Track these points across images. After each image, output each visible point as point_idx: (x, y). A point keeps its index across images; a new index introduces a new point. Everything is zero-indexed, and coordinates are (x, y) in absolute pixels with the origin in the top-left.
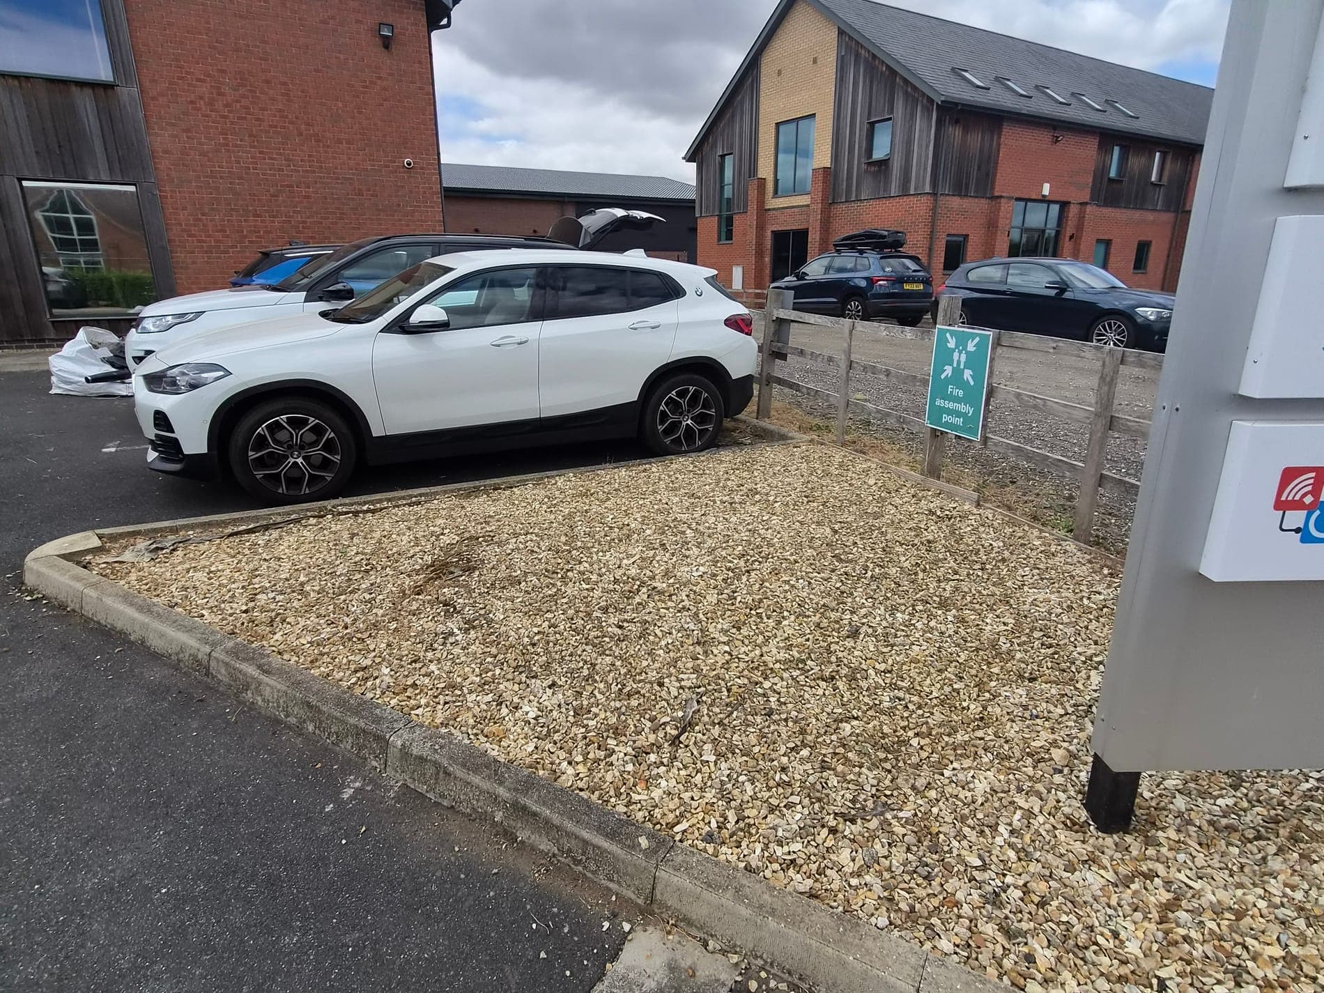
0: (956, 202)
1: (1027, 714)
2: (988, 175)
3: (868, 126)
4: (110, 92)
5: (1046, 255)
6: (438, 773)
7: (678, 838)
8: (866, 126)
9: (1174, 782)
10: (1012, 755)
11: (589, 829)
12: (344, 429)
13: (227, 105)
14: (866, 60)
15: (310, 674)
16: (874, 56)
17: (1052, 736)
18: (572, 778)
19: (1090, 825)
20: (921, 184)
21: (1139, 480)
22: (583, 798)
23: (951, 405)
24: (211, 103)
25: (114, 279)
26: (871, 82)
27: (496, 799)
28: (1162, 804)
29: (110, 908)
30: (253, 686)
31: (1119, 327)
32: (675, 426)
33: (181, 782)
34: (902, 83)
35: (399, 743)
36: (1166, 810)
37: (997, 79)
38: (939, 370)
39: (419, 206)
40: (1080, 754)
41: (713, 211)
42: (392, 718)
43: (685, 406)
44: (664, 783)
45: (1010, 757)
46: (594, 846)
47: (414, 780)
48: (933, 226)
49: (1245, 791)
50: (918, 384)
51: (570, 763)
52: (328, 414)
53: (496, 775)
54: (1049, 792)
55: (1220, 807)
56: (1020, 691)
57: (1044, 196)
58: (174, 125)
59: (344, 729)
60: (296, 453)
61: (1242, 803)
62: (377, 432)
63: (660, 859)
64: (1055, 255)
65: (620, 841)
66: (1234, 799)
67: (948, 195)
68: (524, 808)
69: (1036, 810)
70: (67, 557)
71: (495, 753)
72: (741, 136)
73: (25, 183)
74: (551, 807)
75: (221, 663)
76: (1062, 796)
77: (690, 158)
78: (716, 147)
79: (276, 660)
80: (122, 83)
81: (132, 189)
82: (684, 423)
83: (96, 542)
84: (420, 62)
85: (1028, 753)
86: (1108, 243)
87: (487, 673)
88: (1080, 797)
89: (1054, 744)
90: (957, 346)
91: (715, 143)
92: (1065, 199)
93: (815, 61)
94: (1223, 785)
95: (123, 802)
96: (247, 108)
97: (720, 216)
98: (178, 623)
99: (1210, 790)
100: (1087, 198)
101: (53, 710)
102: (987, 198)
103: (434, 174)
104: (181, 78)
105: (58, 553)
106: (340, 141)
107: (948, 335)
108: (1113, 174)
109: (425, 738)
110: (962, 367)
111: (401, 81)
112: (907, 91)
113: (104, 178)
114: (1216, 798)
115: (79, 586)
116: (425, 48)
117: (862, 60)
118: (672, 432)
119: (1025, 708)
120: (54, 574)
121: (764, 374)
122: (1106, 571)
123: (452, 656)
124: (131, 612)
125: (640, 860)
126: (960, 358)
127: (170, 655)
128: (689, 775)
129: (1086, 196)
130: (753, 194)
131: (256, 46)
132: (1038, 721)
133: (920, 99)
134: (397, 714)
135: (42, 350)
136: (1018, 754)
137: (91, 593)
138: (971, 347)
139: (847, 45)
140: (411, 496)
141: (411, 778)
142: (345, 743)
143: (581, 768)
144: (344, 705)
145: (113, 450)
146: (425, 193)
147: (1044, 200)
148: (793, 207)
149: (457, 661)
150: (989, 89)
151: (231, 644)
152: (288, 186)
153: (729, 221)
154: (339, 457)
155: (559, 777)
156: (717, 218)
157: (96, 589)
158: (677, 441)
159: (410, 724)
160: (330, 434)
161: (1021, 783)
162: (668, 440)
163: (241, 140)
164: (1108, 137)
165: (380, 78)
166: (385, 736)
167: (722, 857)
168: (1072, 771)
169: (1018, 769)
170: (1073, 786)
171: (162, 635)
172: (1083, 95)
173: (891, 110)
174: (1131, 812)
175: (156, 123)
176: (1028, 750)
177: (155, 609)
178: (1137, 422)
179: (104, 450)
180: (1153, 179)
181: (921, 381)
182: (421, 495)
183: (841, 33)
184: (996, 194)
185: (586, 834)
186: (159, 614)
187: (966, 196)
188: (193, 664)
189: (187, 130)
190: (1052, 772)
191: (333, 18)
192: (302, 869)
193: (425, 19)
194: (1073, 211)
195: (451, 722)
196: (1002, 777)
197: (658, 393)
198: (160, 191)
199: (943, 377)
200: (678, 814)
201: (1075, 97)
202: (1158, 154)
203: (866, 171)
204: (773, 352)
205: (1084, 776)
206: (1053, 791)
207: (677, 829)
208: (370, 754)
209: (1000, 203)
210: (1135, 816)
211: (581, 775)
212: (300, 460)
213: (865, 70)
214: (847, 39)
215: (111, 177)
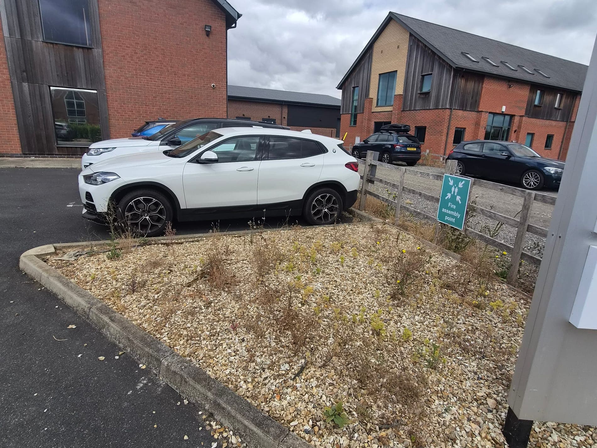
0: (460, 113)
1: (476, 377)
2: (476, 101)
3: (421, 77)
4: (90, 51)
5: (502, 140)
6: (182, 381)
7: (291, 429)
8: (420, 77)
9: (552, 424)
10: (466, 399)
11: (248, 420)
12: (168, 205)
13: (138, 58)
14: (422, 47)
15: (132, 323)
16: (426, 46)
17: (488, 391)
18: (244, 390)
19: (505, 444)
20: (444, 104)
21: (541, 258)
22: (248, 402)
23: (450, 212)
24: (131, 57)
25: (89, 129)
26: (424, 57)
27: (206, 398)
28: (545, 436)
29: (20, 435)
30: (106, 327)
31: (536, 175)
32: (319, 212)
33: (66, 372)
34: (438, 58)
35: (166, 363)
36: (547, 440)
37: (482, 58)
38: (445, 195)
39: (217, 105)
40: (503, 402)
41: (349, 112)
42: (165, 350)
43: (324, 203)
44: (288, 398)
45: (466, 400)
46: (250, 429)
47: (171, 382)
48: (449, 123)
49: (591, 433)
50: (434, 200)
51: (245, 382)
52: (161, 197)
53: (208, 385)
54: (485, 423)
55: (577, 441)
56: (473, 364)
57: (503, 112)
58: (115, 65)
59: (143, 353)
60: (146, 214)
61: (589, 441)
62: (183, 207)
63: (281, 440)
64: (507, 140)
65: (262, 428)
66: (585, 437)
67: (457, 109)
68: (219, 405)
69: (477, 433)
70: (38, 256)
71: (210, 373)
72: (363, 79)
73: (52, 88)
74: (232, 406)
75: (94, 314)
76: (491, 426)
77: (340, 87)
78: (351, 83)
79: (118, 315)
80: (95, 47)
81: (95, 92)
82: (324, 211)
83: (53, 250)
84: (222, 42)
85: (475, 399)
86: (532, 135)
87: (213, 330)
88: (501, 427)
89: (489, 395)
90: (454, 184)
91: (351, 81)
92: (513, 114)
93: (398, 47)
94: (579, 429)
95: (38, 380)
96: (146, 59)
97: (351, 114)
98: (79, 292)
99: (572, 430)
100: (523, 114)
101: (18, 330)
102: (475, 111)
103: (224, 91)
104: (120, 46)
105: (35, 254)
106: (184, 75)
107: (449, 179)
108: (536, 103)
109: (178, 362)
110: (456, 194)
111: (213, 50)
112: (440, 62)
113: (84, 87)
114: (575, 435)
115: (40, 271)
116: (224, 36)
117: (420, 47)
118: (318, 214)
119: (476, 373)
120: (31, 264)
121: (364, 189)
122: (522, 301)
123: (198, 320)
124: (59, 285)
125: (271, 440)
126: (454, 190)
127: (74, 307)
128: (302, 394)
129: (523, 113)
130: (367, 105)
131: (152, 33)
132: (482, 381)
133: (446, 65)
134: (167, 348)
135: (52, 159)
136: (470, 399)
137: (45, 274)
138: (460, 185)
139: (413, 40)
140: (195, 238)
141: (169, 381)
142: (142, 359)
143: (250, 386)
144: (144, 341)
145: (71, 206)
146: (220, 99)
147: (503, 114)
148: (385, 112)
149: (201, 323)
150: (479, 62)
151: (100, 305)
152: (161, 93)
153: (356, 116)
154: (165, 217)
155: (239, 389)
156: (350, 115)
157: (47, 273)
158: (320, 218)
159: (173, 354)
160: (162, 207)
161: (470, 416)
162: (315, 218)
163: (143, 73)
164: (534, 86)
165: (204, 49)
166: (160, 359)
167: (313, 443)
168: (497, 412)
169: (469, 408)
170: (497, 420)
171: (71, 298)
172: (523, 67)
173: (432, 70)
174: (528, 439)
175: (107, 65)
176: (475, 397)
177: (70, 285)
178: (541, 229)
179: (67, 206)
180: (556, 106)
181: (436, 199)
182: (199, 237)
183: (411, 35)
184: (480, 110)
185: (246, 423)
186: (71, 287)
187: (465, 110)
188: (82, 313)
189: (120, 68)
190: (487, 411)
191: (186, 22)
192: (111, 424)
193: (225, 24)
194: (517, 119)
195: (192, 355)
196: (460, 412)
197: (312, 196)
198: (107, 93)
199: (446, 198)
200: (293, 416)
201: (520, 67)
202: (559, 95)
203: (419, 97)
204: (368, 179)
205: (503, 415)
206: (487, 422)
207: (291, 424)
208: (153, 367)
209: (481, 114)
210: (530, 442)
211: (249, 389)
212: (147, 218)
213: (421, 52)
214: (414, 38)
215: (87, 87)
